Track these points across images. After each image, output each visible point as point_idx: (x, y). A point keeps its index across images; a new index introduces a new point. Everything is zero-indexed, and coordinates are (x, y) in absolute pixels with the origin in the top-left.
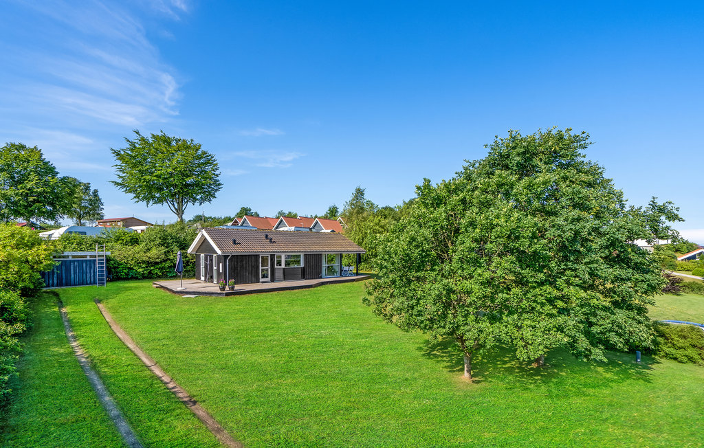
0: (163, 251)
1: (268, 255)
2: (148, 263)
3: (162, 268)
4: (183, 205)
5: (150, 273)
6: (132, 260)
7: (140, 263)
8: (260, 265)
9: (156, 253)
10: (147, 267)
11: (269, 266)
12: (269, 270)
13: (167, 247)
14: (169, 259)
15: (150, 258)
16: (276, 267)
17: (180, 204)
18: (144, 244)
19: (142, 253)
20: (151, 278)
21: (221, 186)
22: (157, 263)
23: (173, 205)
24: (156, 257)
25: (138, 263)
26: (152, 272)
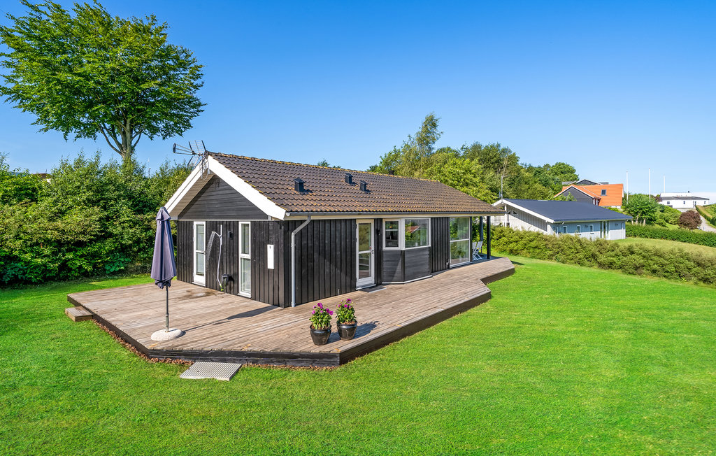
0: (95, 217)
1: (369, 220)
2: (59, 244)
3: (94, 255)
4: (132, 138)
5: (64, 266)
6: (17, 237)
7: (37, 244)
8: (357, 244)
9: (77, 220)
10: (54, 254)
11: (373, 248)
12: (373, 256)
13: (105, 208)
14: (111, 235)
15: (63, 232)
16: (385, 248)
17: (128, 135)
18: (50, 199)
19: (44, 222)
20: (65, 279)
21: (201, 108)
22: (80, 244)
23: (115, 137)
24: (79, 229)
25: (33, 246)
26: (69, 264)
